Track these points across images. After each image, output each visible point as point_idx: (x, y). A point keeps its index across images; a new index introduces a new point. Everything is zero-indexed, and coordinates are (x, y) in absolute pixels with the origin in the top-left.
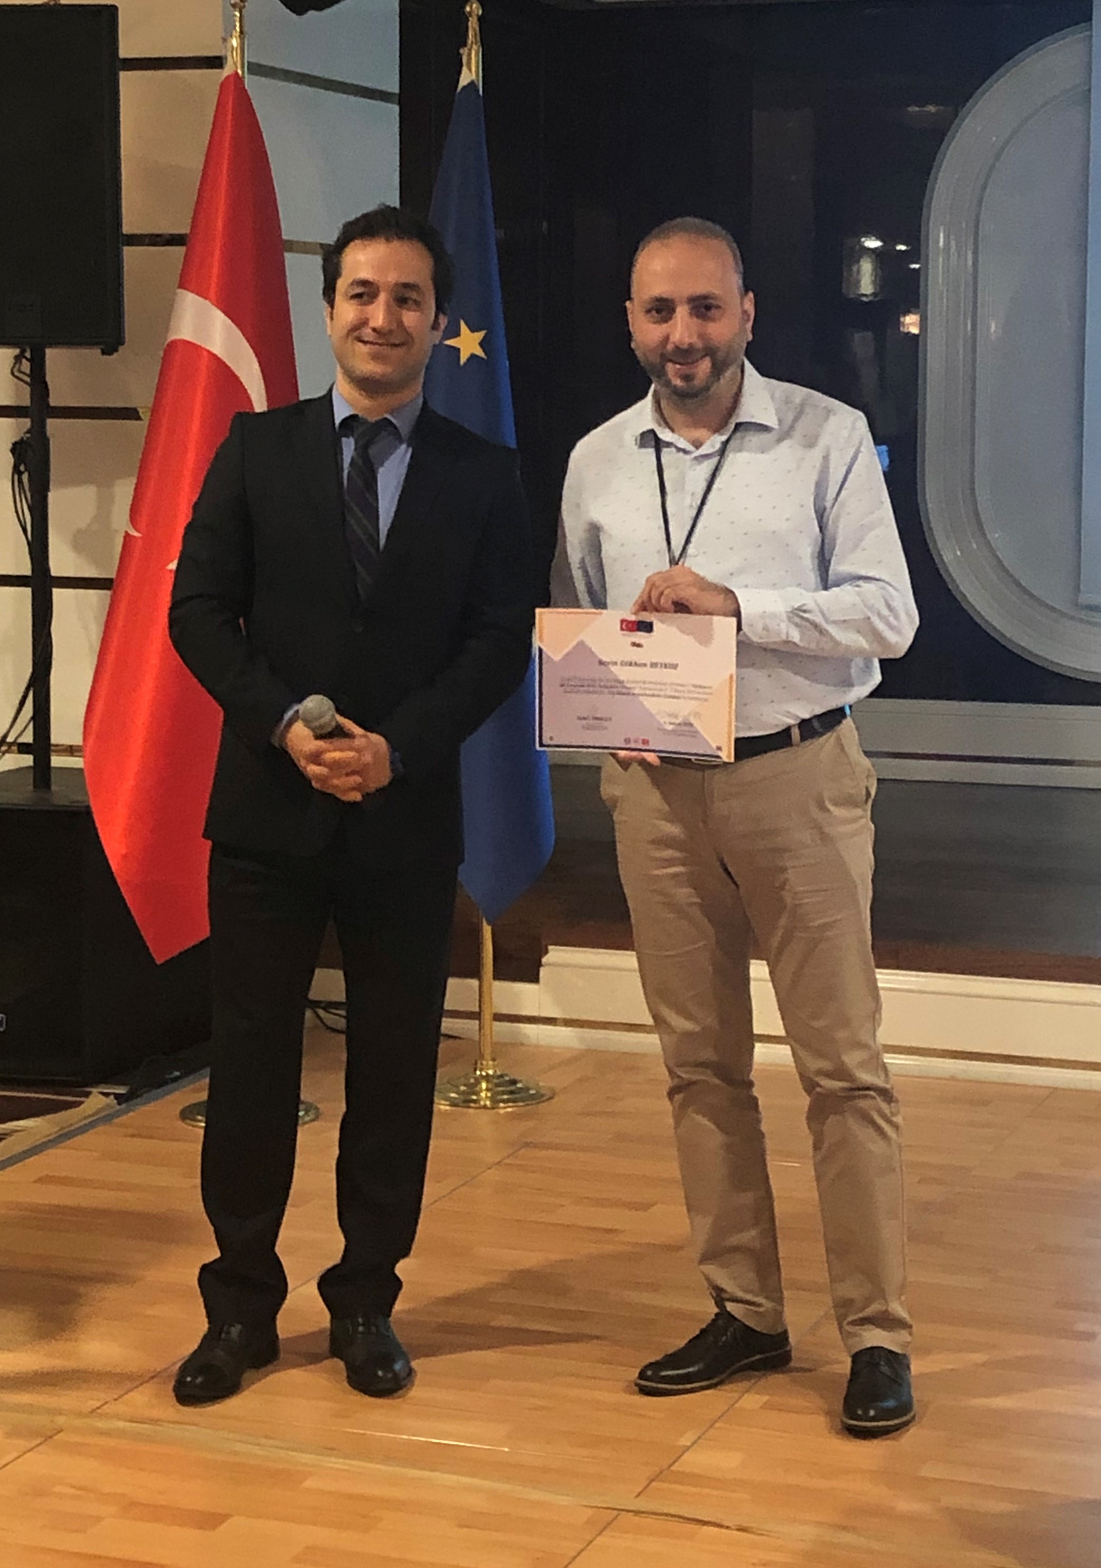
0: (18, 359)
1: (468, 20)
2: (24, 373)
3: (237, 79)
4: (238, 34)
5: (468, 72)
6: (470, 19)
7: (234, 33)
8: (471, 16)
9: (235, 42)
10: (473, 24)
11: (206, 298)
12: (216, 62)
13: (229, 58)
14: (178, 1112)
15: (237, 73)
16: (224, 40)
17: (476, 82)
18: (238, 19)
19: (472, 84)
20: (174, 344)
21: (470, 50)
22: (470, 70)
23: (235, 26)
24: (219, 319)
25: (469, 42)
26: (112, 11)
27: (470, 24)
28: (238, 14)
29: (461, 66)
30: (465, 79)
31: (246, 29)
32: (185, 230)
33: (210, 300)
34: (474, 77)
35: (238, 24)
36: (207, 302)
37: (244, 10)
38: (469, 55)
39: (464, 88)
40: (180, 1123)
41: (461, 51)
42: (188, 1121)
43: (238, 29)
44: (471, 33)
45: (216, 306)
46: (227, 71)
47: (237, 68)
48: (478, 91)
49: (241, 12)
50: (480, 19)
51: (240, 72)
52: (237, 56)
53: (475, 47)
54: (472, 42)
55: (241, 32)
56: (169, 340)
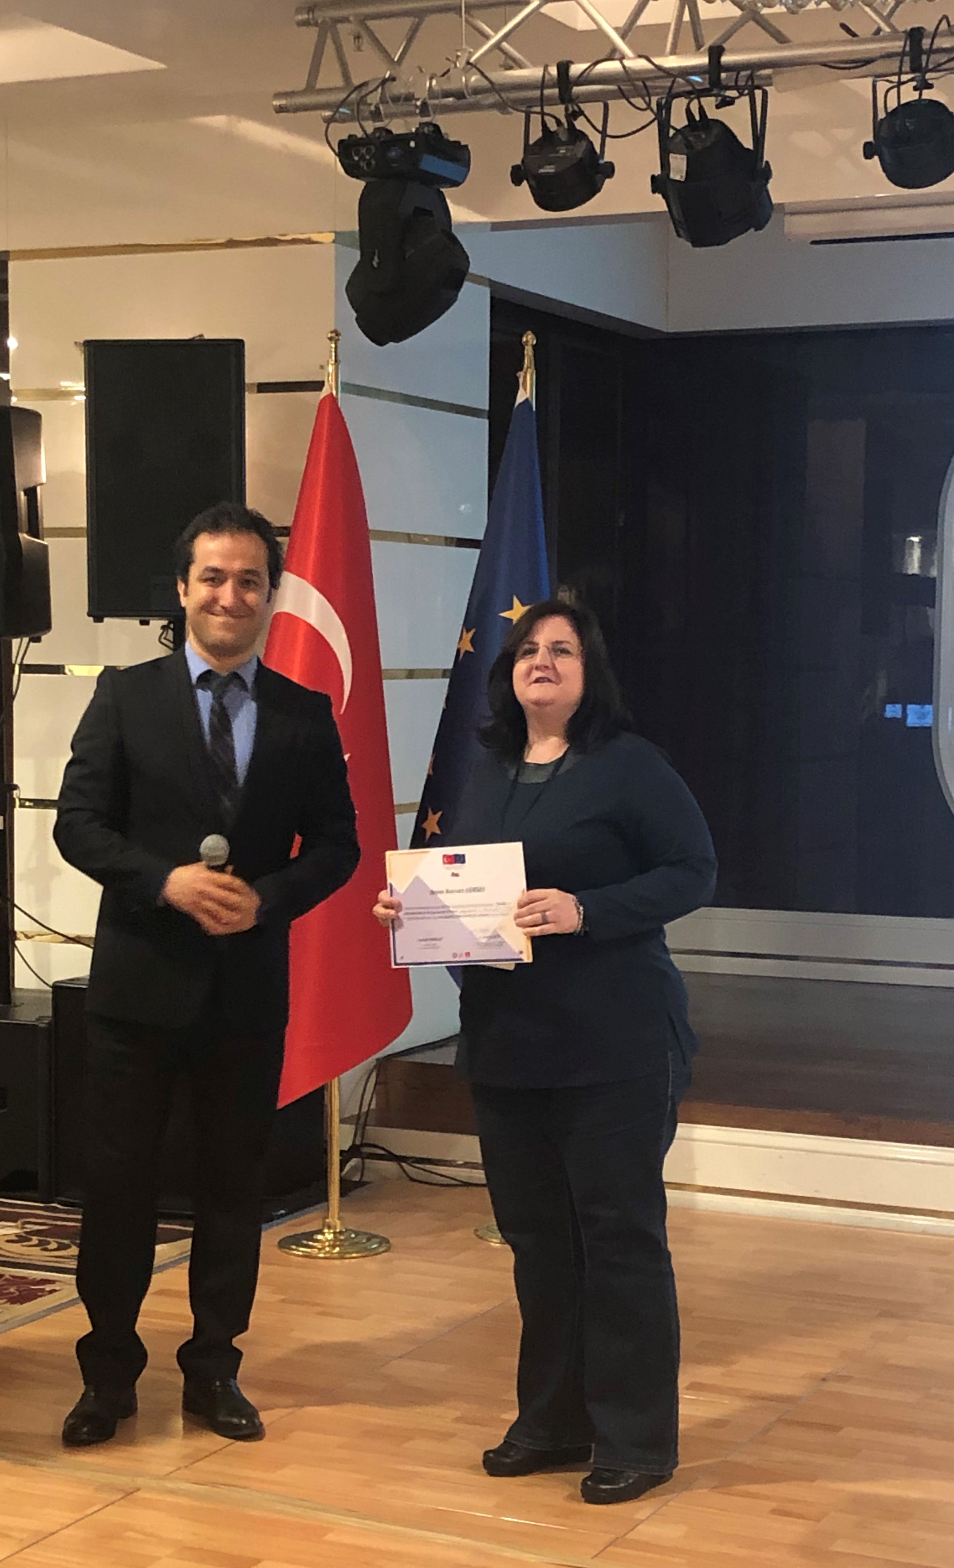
0: (164, 628)
1: (523, 349)
2: (168, 640)
3: (332, 400)
4: (333, 362)
5: (524, 392)
6: (526, 347)
7: (330, 362)
8: (527, 345)
9: (331, 369)
10: (529, 351)
11: (303, 577)
12: (318, 386)
13: (326, 384)
14: (276, 1243)
15: (332, 394)
16: (322, 367)
17: (530, 399)
18: (333, 350)
19: (527, 400)
20: (277, 614)
21: (526, 373)
22: (525, 389)
23: (331, 357)
24: (315, 597)
25: (525, 366)
26: (240, 343)
27: (526, 352)
28: (333, 345)
29: (518, 389)
30: (521, 398)
31: (340, 358)
32: (289, 523)
33: (308, 581)
34: (528, 395)
35: (333, 354)
36: (304, 581)
37: (339, 342)
38: (525, 377)
39: (520, 404)
40: (278, 1251)
41: (518, 375)
42: (283, 1250)
43: (333, 358)
44: (526, 361)
45: (314, 586)
46: (325, 391)
47: (331, 389)
48: (532, 408)
49: (336, 344)
50: (534, 347)
51: (334, 393)
52: (332, 379)
53: (529, 370)
54: (528, 368)
55: (336, 361)
56: (274, 613)
